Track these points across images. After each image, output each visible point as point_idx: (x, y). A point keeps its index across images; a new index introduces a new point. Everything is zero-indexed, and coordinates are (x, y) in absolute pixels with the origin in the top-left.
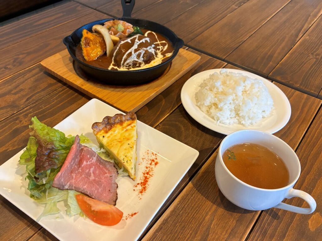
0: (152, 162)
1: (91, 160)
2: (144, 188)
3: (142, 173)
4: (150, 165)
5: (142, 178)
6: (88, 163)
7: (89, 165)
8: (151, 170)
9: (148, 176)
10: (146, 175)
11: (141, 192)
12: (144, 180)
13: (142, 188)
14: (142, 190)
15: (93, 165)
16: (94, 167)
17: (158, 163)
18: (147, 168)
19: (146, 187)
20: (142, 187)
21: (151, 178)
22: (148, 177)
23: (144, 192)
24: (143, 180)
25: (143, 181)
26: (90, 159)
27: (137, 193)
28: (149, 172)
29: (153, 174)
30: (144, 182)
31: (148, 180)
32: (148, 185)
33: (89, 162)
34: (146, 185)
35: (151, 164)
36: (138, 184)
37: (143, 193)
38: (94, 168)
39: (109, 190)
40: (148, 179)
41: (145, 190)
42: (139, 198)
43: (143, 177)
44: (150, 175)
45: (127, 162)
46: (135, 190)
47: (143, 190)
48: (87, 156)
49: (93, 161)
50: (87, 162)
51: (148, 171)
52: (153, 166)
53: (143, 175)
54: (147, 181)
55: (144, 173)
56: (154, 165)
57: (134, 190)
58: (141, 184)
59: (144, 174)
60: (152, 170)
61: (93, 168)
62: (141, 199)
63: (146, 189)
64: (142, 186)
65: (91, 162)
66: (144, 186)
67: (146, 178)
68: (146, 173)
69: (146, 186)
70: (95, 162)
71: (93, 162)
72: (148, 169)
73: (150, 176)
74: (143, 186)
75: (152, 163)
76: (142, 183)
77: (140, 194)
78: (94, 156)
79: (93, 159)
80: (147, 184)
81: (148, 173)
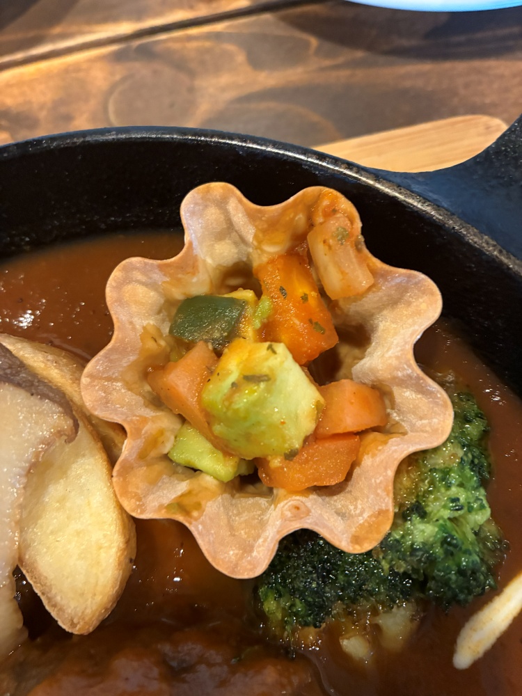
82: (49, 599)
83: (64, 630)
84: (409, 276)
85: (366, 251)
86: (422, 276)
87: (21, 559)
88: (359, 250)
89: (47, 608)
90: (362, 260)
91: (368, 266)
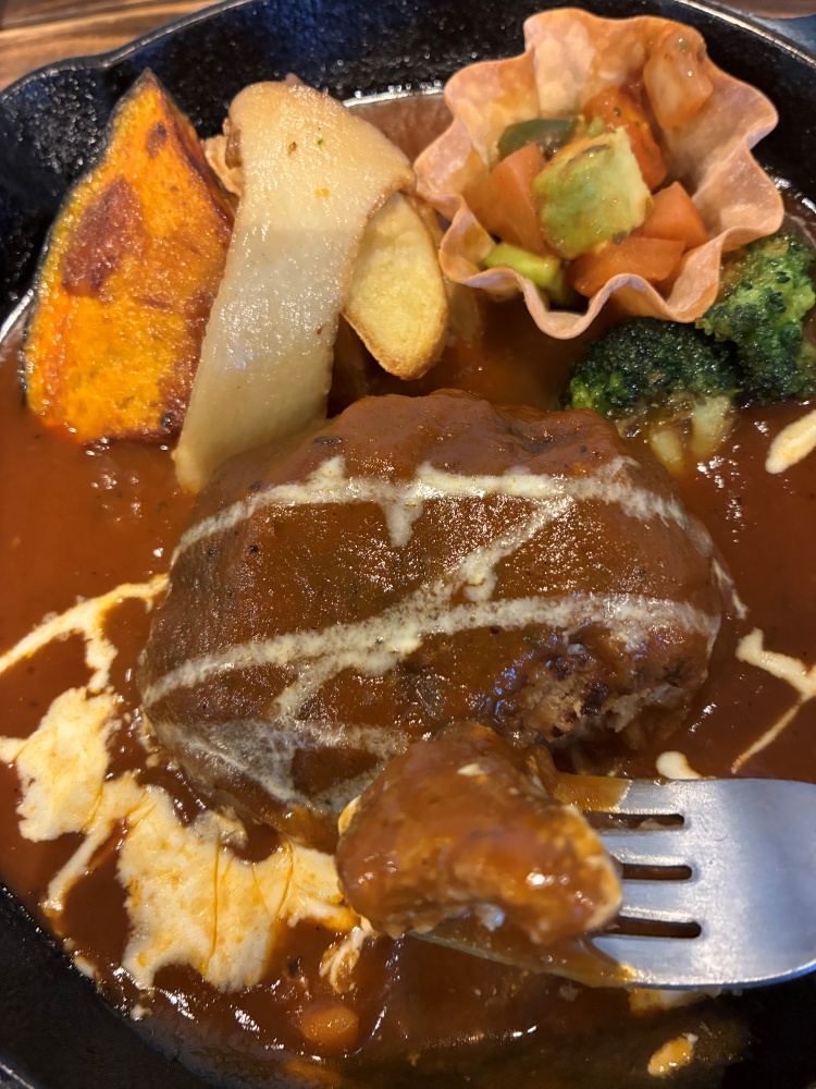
82: (371, 342)
83: (384, 370)
84: (747, 93)
85: (707, 60)
86: (758, 94)
87: (345, 310)
88: (700, 59)
89: (369, 348)
90: (702, 71)
91: (709, 77)
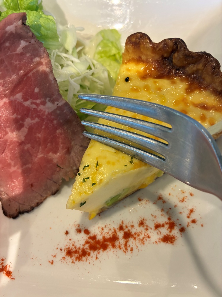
0: (167, 226)
1: (38, 101)
2: (84, 253)
3: (120, 223)
4: (153, 226)
5: (106, 230)
6: (27, 103)
7: (28, 109)
8: (142, 237)
9: (122, 241)
10: (121, 234)
11: (69, 253)
12: (105, 240)
13: (82, 247)
14: (76, 252)
15: (39, 116)
16: (37, 120)
17: (172, 242)
18: (142, 224)
19: (89, 254)
20: (84, 245)
21: (120, 252)
22: (117, 243)
23: (74, 258)
24: (104, 237)
25: (100, 238)
26: (37, 99)
27: (64, 243)
28: (132, 236)
29: (132, 250)
30: (98, 242)
31: (110, 246)
32: (97, 258)
33: (33, 103)
34: (93, 254)
35: (157, 226)
36: (87, 232)
37: (68, 259)
38: (37, 123)
39: (32, 185)
40: (114, 246)
41: (79, 259)
42: (51, 259)
43: (113, 231)
44: (126, 245)
45: (84, 181)
46: (69, 235)
47: (77, 255)
48: (34, 89)
49: (41, 107)
50: (26, 100)
51: (133, 231)
52: (155, 236)
53: (117, 227)
54: (105, 247)
55: (124, 225)
56: (161, 237)
57: (67, 233)
58: (90, 238)
59: (121, 228)
60: (142, 241)
61: (34, 122)
62: (52, 263)
63: (84, 258)
64: (87, 242)
65: (35, 106)
66: (88, 251)
67: (114, 239)
68: (126, 230)
69: (92, 252)
70: (46, 113)
71: (41, 110)
72: (142, 228)
73: (123, 246)
74: (87, 246)
75: (163, 226)
76: (94, 238)
77: (64, 254)
78: (53, 102)
79: (44, 103)
80: (96, 252)
81: (127, 235)
